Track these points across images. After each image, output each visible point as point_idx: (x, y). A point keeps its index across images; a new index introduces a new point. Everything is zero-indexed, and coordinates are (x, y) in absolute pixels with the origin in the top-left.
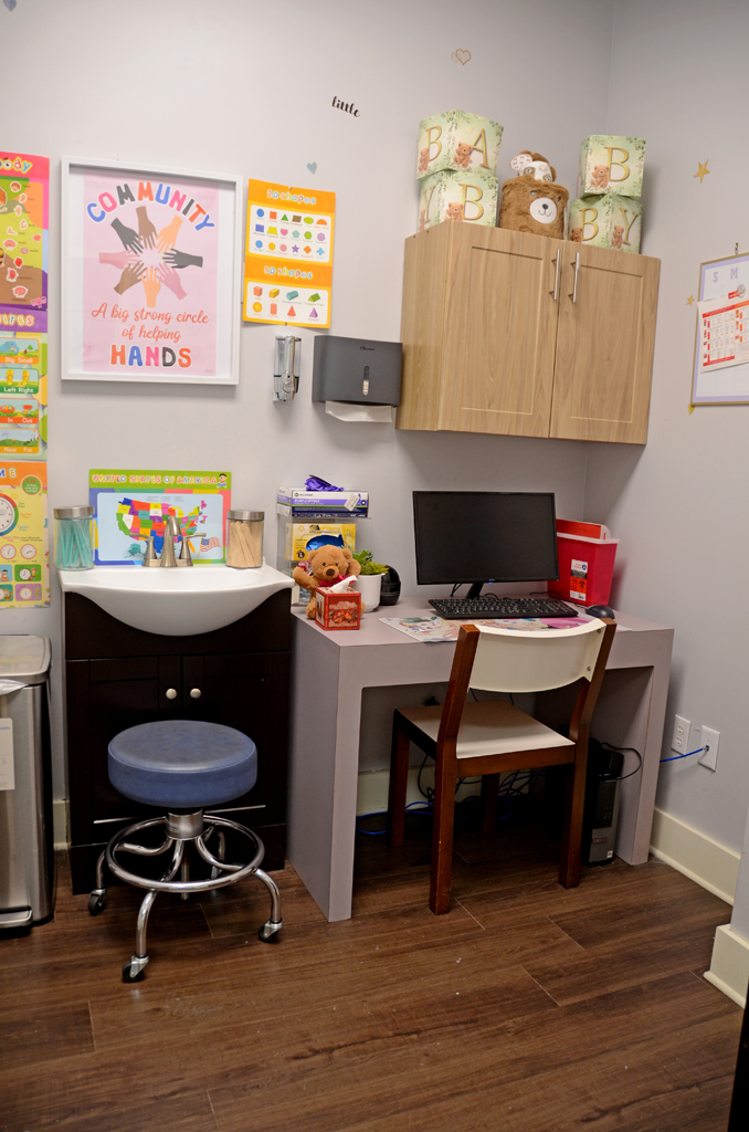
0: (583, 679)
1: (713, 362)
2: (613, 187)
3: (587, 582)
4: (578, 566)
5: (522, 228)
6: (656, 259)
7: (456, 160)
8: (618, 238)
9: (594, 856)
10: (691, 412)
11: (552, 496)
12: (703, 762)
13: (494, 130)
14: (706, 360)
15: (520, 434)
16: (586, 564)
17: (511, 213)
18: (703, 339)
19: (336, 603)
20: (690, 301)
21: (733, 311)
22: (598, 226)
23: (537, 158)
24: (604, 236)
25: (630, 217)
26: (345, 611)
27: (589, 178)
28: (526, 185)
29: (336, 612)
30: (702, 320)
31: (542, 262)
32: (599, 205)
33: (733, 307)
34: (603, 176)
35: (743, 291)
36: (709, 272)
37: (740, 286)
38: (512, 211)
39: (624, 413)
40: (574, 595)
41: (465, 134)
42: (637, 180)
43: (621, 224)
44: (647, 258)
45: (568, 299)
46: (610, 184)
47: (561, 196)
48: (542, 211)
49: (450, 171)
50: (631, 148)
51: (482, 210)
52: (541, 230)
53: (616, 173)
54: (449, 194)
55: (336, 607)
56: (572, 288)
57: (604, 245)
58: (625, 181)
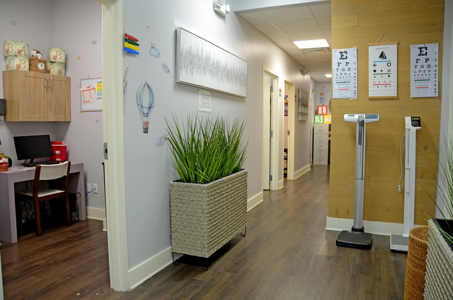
0: (65, 176)
1: (85, 102)
2: (58, 60)
3: (60, 156)
4: (58, 152)
5: (36, 70)
6: (69, 77)
7: (18, 53)
8: (60, 72)
9: (73, 220)
10: (81, 113)
11: (49, 136)
12: (95, 192)
13: (27, 46)
14: (84, 102)
15: (40, 121)
16: (60, 151)
17: (33, 67)
18: (82, 97)
19: (2, 165)
20: (79, 88)
21: (89, 91)
22: (55, 70)
23: (38, 52)
24: (56, 72)
25: (62, 67)
26: (4, 167)
27: (52, 58)
28: (36, 60)
29: (2, 167)
30: (82, 92)
31: (42, 79)
32: (54, 64)
33: (88, 90)
34: (55, 57)
35: (91, 87)
36: (83, 82)
37: (90, 86)
38: (33, 65)
39: (65, 114)
40: (57, 159)
41: (20, 47)
42: (64, 59)
43: (60, 69)
44: (67, 77)
45: (49, 88)
46: (57, 59)
47: (45, 62)
48: (41, 66)
49: (16, 56)
50: (62, 51)
51: (25, 66)
52: (41, 71)
53: (59, 57)
54: (16, 62)
55: (2, 166)
56: (50, 85)
57: (57, 74)
58: (61, 58)
